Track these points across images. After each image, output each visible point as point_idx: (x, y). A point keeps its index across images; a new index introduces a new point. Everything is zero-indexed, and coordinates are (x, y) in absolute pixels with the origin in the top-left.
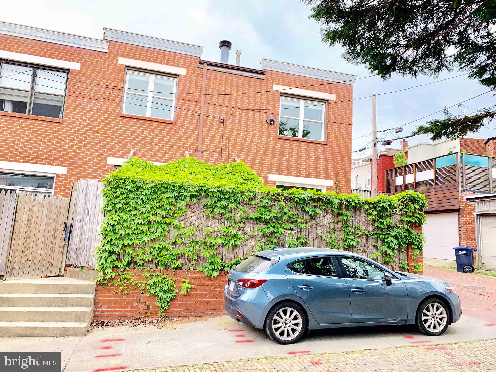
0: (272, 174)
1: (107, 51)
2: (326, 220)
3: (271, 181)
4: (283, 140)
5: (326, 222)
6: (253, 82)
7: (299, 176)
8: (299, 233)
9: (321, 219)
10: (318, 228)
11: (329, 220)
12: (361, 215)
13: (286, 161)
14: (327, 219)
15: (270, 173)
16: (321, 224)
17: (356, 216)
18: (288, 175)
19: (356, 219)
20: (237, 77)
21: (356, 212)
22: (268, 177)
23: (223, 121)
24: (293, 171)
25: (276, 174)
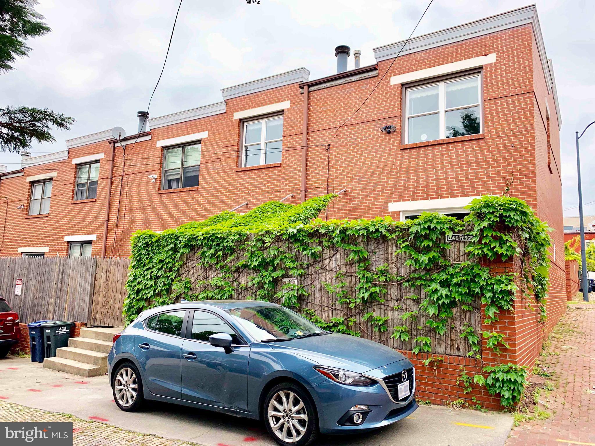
0: (394, 201)
1: (224, 111)
2: (334, 262)
3: (393, 212)
4: (409, 151)
5: (334, 265)
6: (363, 84)
7: (437, 198)
8: (299, 282)
9: (328, 260)
10: (324, 274)
11: (339, 261)
12: (390, 251)
13: (414, 179)
14: (337, 260)
15: (390, 202)
16: (327, 268)
17: (381, 253)
18: (418, 200)
19: (382, 256)
20: (343, 87)
21: (382, 246)
22: (388, 207)
23: (328, 148)
24: (426, 193)
25: (399, 201)
